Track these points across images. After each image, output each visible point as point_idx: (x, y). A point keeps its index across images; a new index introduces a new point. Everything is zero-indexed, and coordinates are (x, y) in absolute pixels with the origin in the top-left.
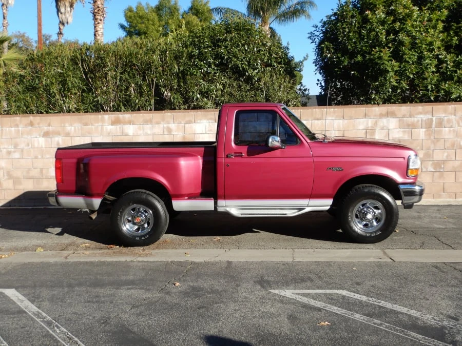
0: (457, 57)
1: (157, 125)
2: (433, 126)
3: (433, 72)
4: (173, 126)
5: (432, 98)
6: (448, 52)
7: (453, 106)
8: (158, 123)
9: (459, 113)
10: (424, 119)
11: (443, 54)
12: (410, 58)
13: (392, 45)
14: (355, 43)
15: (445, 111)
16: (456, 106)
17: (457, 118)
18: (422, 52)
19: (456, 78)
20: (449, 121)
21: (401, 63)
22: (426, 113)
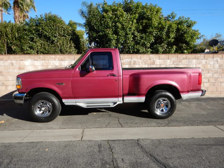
0: (142, 35)
1: (6, 61)
2: (132, 64)
3: (132, 41)
4: (14, 62)
5: (132, 52)
6: (138, 32)
7: (140, 55)
8: (6, 60)
9: (142, 59)
10: (128, 61)
11: (136, 33)
12: (121, 34)
13: (114, 28)
14: (99, 26)
15: (137, 58)
16: (141, 56)
17: (142, 61)
18: (127, 32)
19: (141, 44)
20: (138, 62)
21: (118, 36)
22: (129, 58)
